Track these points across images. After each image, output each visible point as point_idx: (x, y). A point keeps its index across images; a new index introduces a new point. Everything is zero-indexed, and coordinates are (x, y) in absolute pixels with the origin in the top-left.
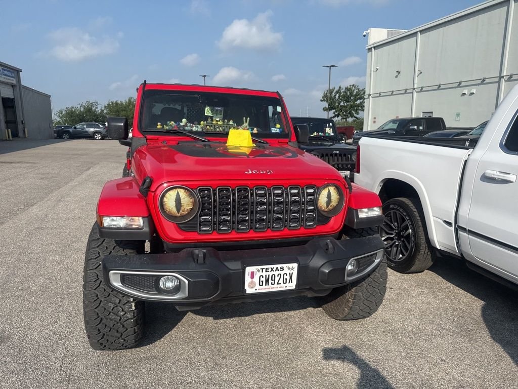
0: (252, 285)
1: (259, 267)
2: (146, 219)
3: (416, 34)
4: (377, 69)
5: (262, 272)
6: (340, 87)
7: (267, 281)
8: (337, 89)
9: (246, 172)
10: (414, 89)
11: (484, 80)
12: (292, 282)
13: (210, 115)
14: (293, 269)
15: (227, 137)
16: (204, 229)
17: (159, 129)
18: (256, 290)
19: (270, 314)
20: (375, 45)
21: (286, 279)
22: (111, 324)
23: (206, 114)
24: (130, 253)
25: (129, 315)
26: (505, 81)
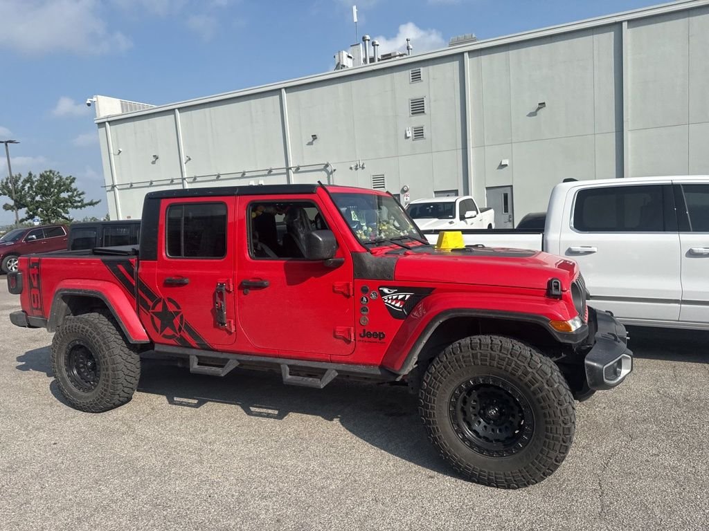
3: (172, 112)
4: (120, 152)
6: (30, 174)
8: (25, 176)
10: (184, 179)
11: (270, 171)
13: (357, 220)
20: (109, 119)
23: (353, 219)
26: (294, 173)
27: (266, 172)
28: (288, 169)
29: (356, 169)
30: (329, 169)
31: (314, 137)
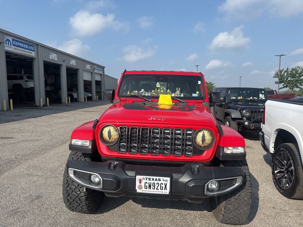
0: (140, 187)
1: (145, 177)
2: (91, 142)
5: (147, 180)
6: (288, 69)
7: (150, 186)
8: (285, 69)
9: (149, 119)
12: (166, 190)
13: (159, 87)
14: (167, 181)
15: (159, 99)
16: (122, 150)
17: (128, 95)
18: (143, 191)
19: (177, 210)
21: (162, 187)
22: (73, 197)
23: (156, 86)
24: (87, 160)
25: (82, 194)
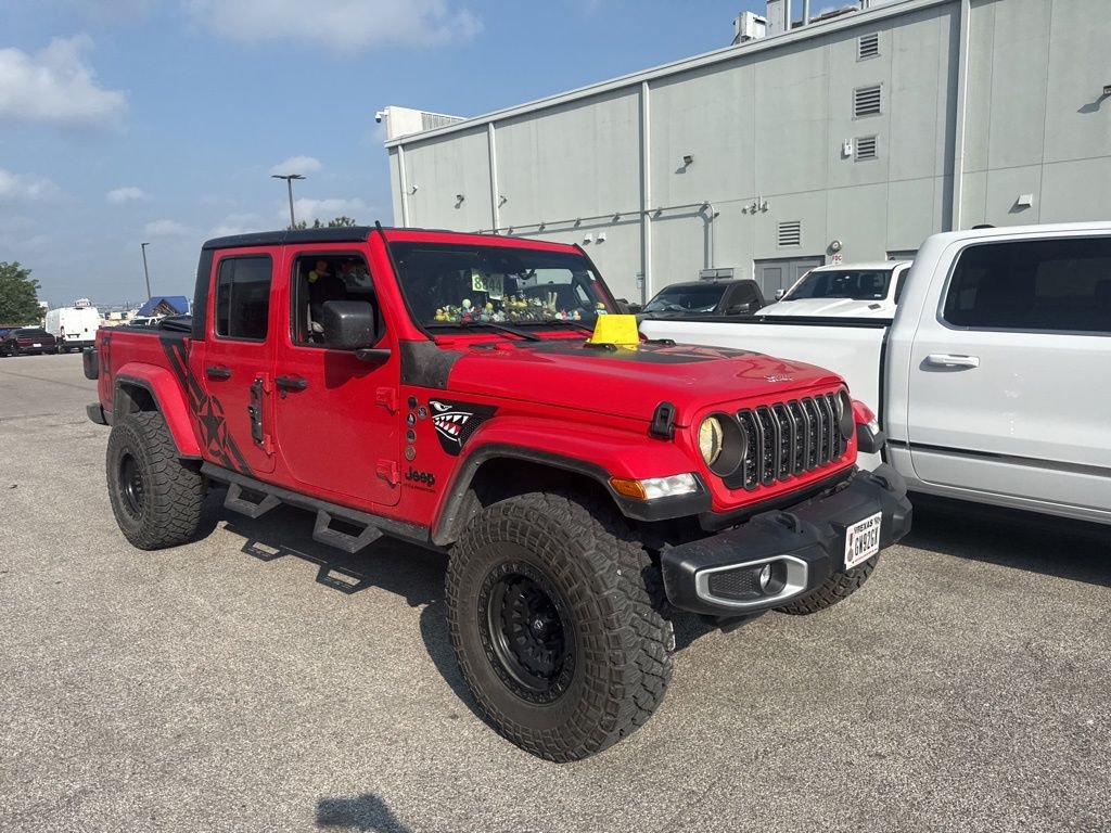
0: (850, 556)
1: (856, 526)
3: (485, 128)
4: (415, 190)
5: (858, 532)
6: (317, 221)
7: (861, 546)
10: (496, 231)
11: (617, 217)
12: (875, 544)
13: (482, 289)
14: (878, 521)
16: (748, 482)
18: (853, 562)
20: (404, 141)
21: (873, 539)
23: (474, 289)
26: (652, 220)
27: (610, 220)
28: (644, 213)
29: (753, 212)
30: (708, 213)
31: (688, 160)
